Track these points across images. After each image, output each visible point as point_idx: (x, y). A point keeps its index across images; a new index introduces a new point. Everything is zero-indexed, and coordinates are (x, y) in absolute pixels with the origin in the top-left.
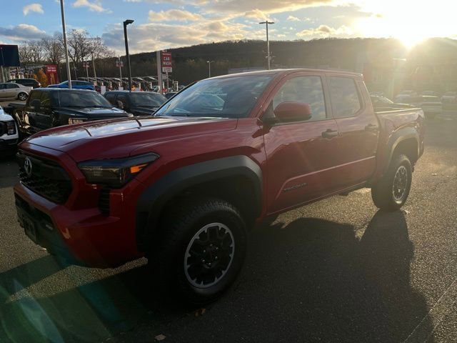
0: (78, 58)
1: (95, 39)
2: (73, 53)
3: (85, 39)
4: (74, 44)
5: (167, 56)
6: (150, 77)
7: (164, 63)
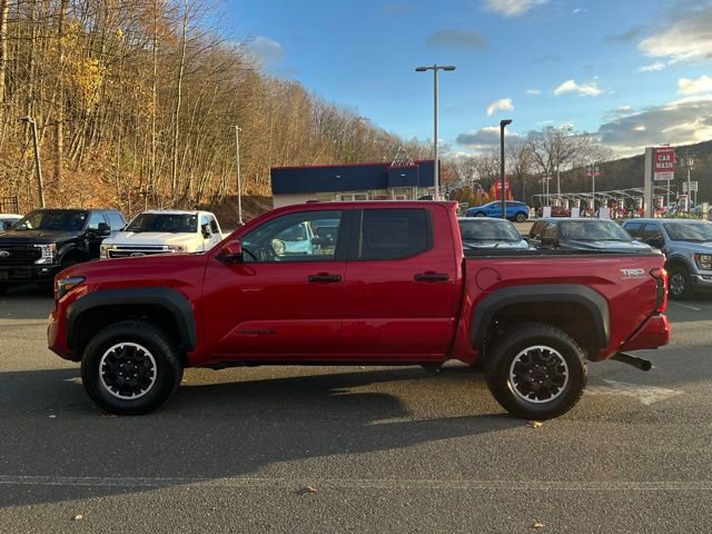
0: (552, 166)
1: (581, 136)
2: (546, 159)
3: (564, 138)
4: (549, 147)
5: (665, 154)
6: (637, 190)
7: (658, 166)
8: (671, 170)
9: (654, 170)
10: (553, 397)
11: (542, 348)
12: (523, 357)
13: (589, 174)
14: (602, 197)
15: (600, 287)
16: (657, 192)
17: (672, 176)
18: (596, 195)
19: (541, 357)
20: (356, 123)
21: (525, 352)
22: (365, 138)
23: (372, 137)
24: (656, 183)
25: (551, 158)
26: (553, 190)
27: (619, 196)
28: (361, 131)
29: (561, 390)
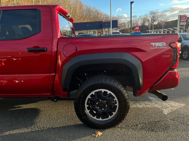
0: (152, 23)
3: (156, 14)
4: (151, 17)
5: (184, 17)
6: (175, 28)
7: (182, 20)
8: (185, 22)
9: (180, 22)
10: (110, 117)
11: (103, 90)
12: (92, 96)
13: (162, 24)
14: (165, 30)
15: (135, 53)
16: (181, 28)
17: (185, 23)
18: (164, 30)
19: (103, 96)
20: (96, 11)
21: (93, 93)
22: (99, 16)
23: (101, 15)
24: (181, 26)
25: (152, 20)
26: (151, 29)
27: (170, 30)
28: (98, 14)
29: (114, 113)
